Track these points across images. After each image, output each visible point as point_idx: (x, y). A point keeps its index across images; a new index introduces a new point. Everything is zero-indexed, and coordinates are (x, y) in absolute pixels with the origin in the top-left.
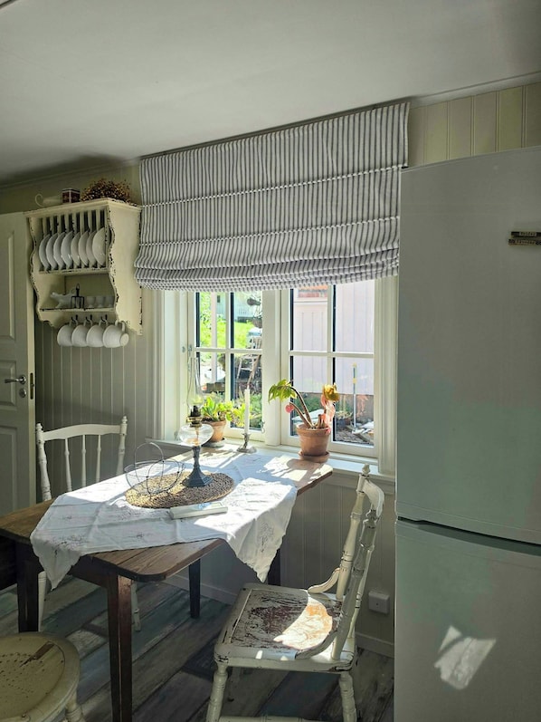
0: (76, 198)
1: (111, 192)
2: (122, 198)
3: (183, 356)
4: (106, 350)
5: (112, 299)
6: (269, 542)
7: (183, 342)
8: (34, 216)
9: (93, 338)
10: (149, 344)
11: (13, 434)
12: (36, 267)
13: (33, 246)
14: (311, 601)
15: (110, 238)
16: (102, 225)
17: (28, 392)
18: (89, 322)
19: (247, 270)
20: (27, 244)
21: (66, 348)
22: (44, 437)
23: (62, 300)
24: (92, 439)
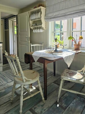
0: (36, 7)
1: (41, 5)
2: (43, 6)
3: (52, 33)
4: (40, 33)
5: (41, 24)
6: (70, 61)
7: (52, 31)
8: (30, 11)
9: (38, 31)
10: (47, 31)
11: (27, 46)
12: (30, 20)
13: (30, 17)
14: (78, 73)
15: (41, 13)
16: (40, 11)
17: (29, 40)
18: (38, 28)
19: (65, 16)
20: (29, 16)
21: (34, 33)
22: (32, 45)
23: (34, 25)
24: (38, 46)
